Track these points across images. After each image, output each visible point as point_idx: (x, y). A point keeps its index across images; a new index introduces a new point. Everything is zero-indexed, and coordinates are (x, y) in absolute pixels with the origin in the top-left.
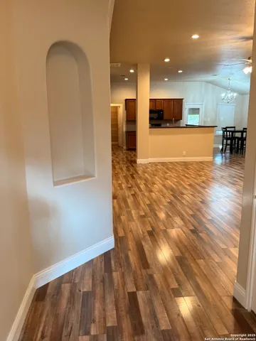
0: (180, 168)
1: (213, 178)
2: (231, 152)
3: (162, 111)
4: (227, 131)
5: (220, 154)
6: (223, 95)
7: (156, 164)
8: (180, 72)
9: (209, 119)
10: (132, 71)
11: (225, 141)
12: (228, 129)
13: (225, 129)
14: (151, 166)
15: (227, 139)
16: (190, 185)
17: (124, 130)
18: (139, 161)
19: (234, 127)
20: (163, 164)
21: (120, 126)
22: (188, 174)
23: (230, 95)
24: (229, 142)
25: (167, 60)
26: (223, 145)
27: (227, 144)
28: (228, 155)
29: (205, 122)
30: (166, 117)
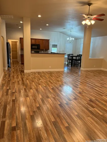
0: (47, 76)
1: (65, 83)
2: (72, 66)
3: (39, 45)
4: (69, 56)
5: (67, 67)
6: (68, 39)
7: (35, 73)
8: (47, 25)
9: (61, 50)
10: (21, 22)
11: (69, 61)
12: (70, 55)
13: (69, 55)
14: (32, 75)
15: (70, 60)
16: (53, 89)
17: (20, 54)
18: (25, 71)
19: (73, 54)
20: (39, 73)
21: (18, 51)
22: (52, 80)
23: (71, 39)
24: (70, 61)
25: (39, 16)
26: (68, 62)
27: (70, 62)
28: (70, 67)
29: (59, 51)
30: (41, 48)
